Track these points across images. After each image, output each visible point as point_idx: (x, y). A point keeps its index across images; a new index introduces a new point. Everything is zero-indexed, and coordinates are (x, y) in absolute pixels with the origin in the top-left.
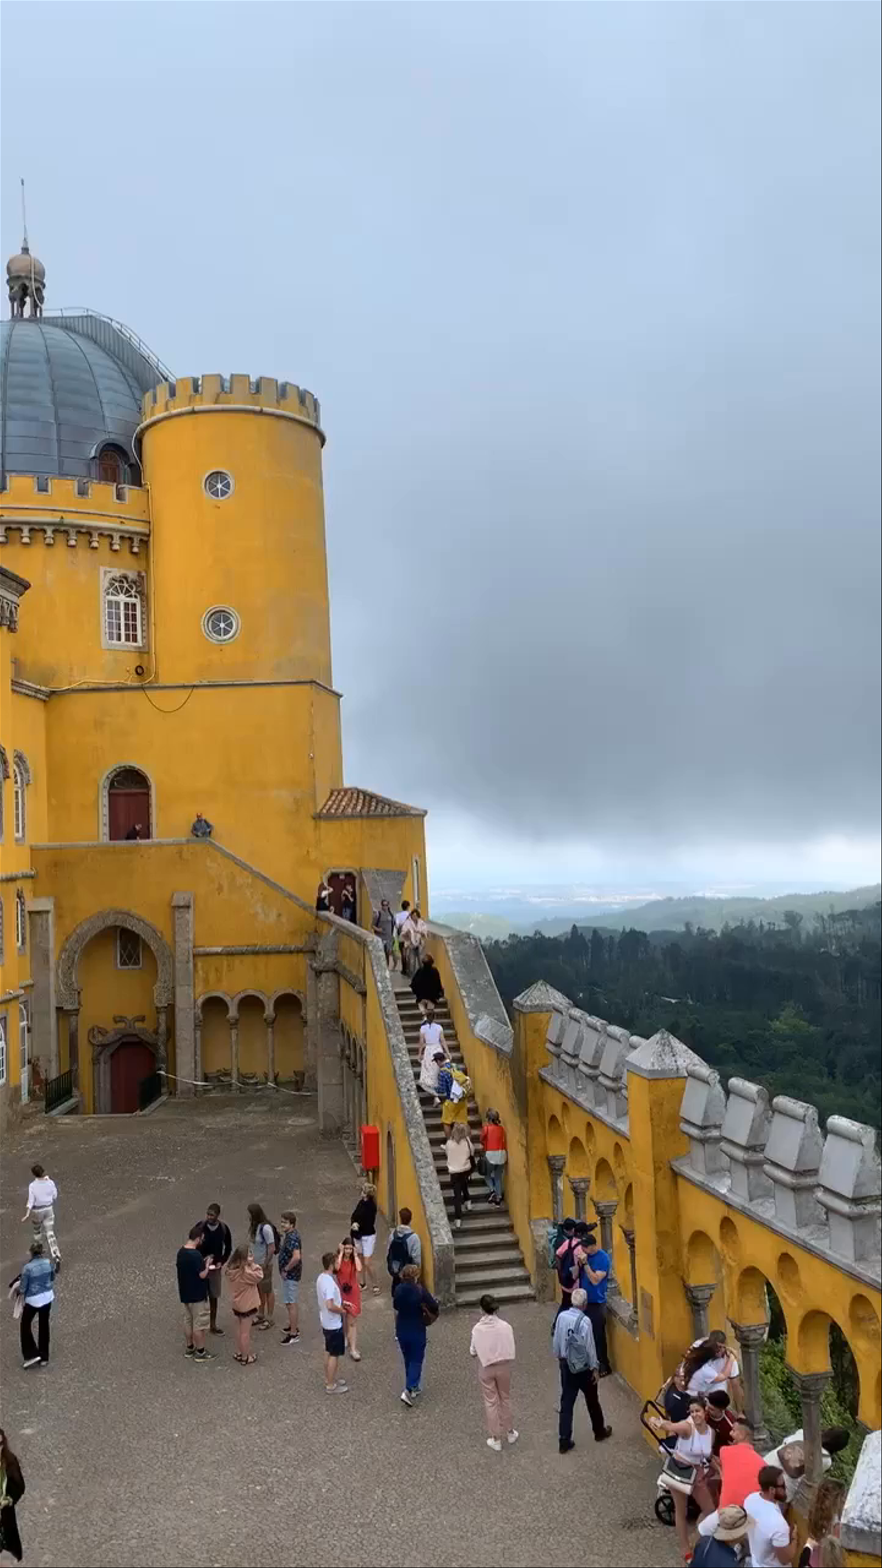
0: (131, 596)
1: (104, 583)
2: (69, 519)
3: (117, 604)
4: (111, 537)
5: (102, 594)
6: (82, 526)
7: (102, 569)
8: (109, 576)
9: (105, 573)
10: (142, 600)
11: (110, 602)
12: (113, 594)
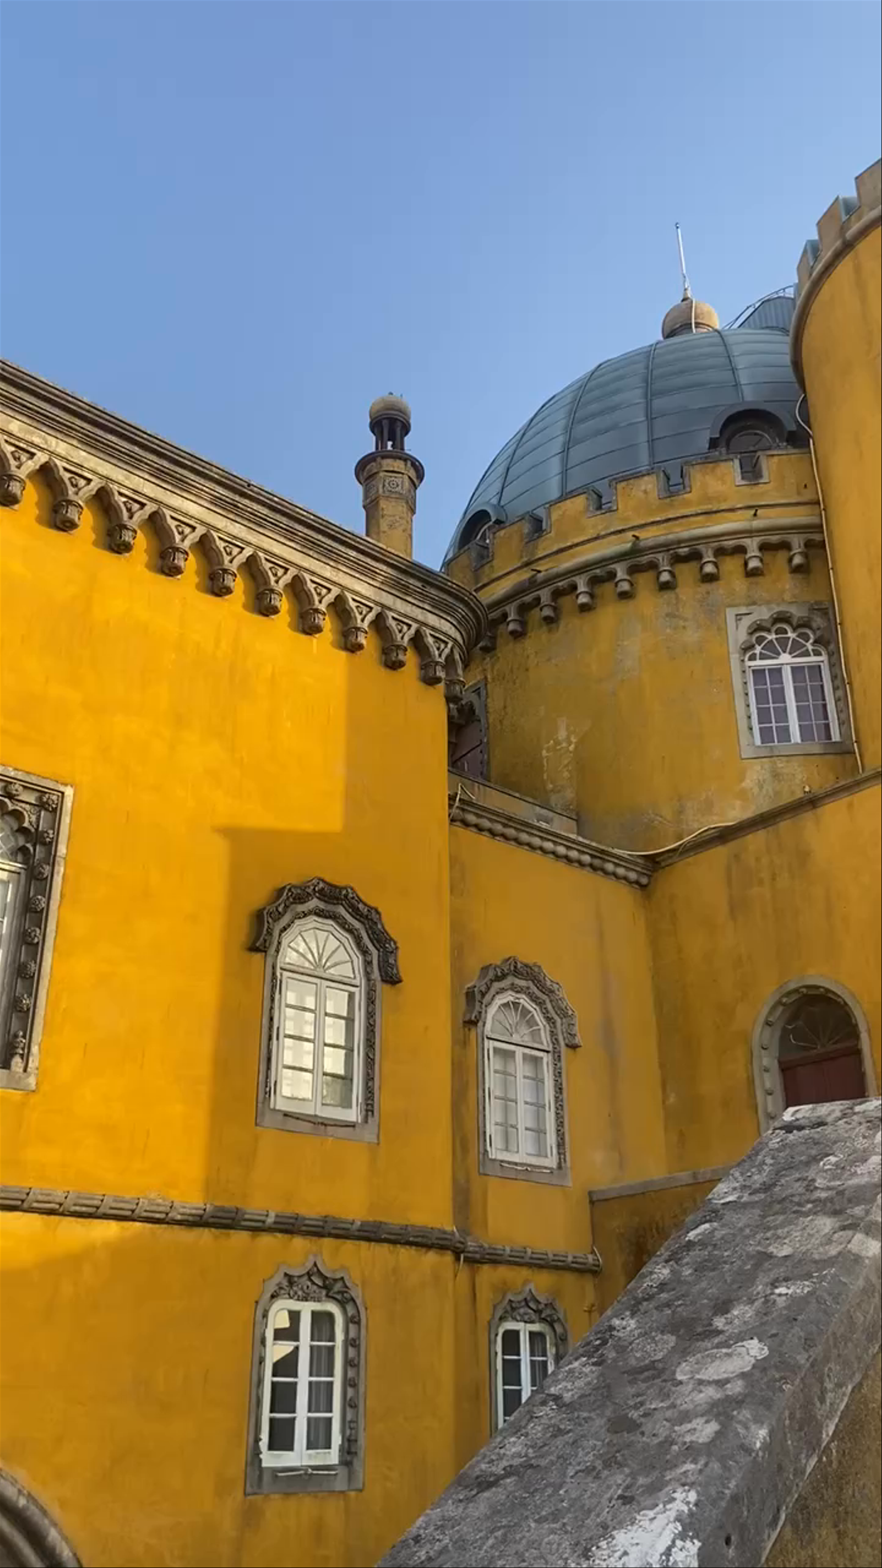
0: (806, 654)
1: (738, 634)
2: (650, 536)
3: (776, 672)
4: (741, 550)
5: (735, 658)
6: (679, 542)
7: (731, 613)
8: (746, 622)
9: (739, 617)
10: (830, 655)
11: (758, 673)
12: (763, 657)
